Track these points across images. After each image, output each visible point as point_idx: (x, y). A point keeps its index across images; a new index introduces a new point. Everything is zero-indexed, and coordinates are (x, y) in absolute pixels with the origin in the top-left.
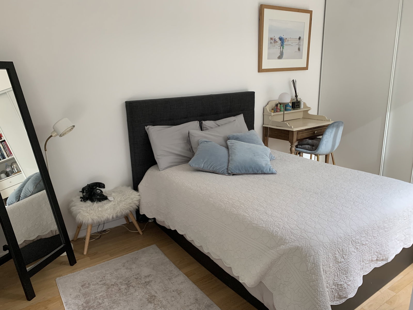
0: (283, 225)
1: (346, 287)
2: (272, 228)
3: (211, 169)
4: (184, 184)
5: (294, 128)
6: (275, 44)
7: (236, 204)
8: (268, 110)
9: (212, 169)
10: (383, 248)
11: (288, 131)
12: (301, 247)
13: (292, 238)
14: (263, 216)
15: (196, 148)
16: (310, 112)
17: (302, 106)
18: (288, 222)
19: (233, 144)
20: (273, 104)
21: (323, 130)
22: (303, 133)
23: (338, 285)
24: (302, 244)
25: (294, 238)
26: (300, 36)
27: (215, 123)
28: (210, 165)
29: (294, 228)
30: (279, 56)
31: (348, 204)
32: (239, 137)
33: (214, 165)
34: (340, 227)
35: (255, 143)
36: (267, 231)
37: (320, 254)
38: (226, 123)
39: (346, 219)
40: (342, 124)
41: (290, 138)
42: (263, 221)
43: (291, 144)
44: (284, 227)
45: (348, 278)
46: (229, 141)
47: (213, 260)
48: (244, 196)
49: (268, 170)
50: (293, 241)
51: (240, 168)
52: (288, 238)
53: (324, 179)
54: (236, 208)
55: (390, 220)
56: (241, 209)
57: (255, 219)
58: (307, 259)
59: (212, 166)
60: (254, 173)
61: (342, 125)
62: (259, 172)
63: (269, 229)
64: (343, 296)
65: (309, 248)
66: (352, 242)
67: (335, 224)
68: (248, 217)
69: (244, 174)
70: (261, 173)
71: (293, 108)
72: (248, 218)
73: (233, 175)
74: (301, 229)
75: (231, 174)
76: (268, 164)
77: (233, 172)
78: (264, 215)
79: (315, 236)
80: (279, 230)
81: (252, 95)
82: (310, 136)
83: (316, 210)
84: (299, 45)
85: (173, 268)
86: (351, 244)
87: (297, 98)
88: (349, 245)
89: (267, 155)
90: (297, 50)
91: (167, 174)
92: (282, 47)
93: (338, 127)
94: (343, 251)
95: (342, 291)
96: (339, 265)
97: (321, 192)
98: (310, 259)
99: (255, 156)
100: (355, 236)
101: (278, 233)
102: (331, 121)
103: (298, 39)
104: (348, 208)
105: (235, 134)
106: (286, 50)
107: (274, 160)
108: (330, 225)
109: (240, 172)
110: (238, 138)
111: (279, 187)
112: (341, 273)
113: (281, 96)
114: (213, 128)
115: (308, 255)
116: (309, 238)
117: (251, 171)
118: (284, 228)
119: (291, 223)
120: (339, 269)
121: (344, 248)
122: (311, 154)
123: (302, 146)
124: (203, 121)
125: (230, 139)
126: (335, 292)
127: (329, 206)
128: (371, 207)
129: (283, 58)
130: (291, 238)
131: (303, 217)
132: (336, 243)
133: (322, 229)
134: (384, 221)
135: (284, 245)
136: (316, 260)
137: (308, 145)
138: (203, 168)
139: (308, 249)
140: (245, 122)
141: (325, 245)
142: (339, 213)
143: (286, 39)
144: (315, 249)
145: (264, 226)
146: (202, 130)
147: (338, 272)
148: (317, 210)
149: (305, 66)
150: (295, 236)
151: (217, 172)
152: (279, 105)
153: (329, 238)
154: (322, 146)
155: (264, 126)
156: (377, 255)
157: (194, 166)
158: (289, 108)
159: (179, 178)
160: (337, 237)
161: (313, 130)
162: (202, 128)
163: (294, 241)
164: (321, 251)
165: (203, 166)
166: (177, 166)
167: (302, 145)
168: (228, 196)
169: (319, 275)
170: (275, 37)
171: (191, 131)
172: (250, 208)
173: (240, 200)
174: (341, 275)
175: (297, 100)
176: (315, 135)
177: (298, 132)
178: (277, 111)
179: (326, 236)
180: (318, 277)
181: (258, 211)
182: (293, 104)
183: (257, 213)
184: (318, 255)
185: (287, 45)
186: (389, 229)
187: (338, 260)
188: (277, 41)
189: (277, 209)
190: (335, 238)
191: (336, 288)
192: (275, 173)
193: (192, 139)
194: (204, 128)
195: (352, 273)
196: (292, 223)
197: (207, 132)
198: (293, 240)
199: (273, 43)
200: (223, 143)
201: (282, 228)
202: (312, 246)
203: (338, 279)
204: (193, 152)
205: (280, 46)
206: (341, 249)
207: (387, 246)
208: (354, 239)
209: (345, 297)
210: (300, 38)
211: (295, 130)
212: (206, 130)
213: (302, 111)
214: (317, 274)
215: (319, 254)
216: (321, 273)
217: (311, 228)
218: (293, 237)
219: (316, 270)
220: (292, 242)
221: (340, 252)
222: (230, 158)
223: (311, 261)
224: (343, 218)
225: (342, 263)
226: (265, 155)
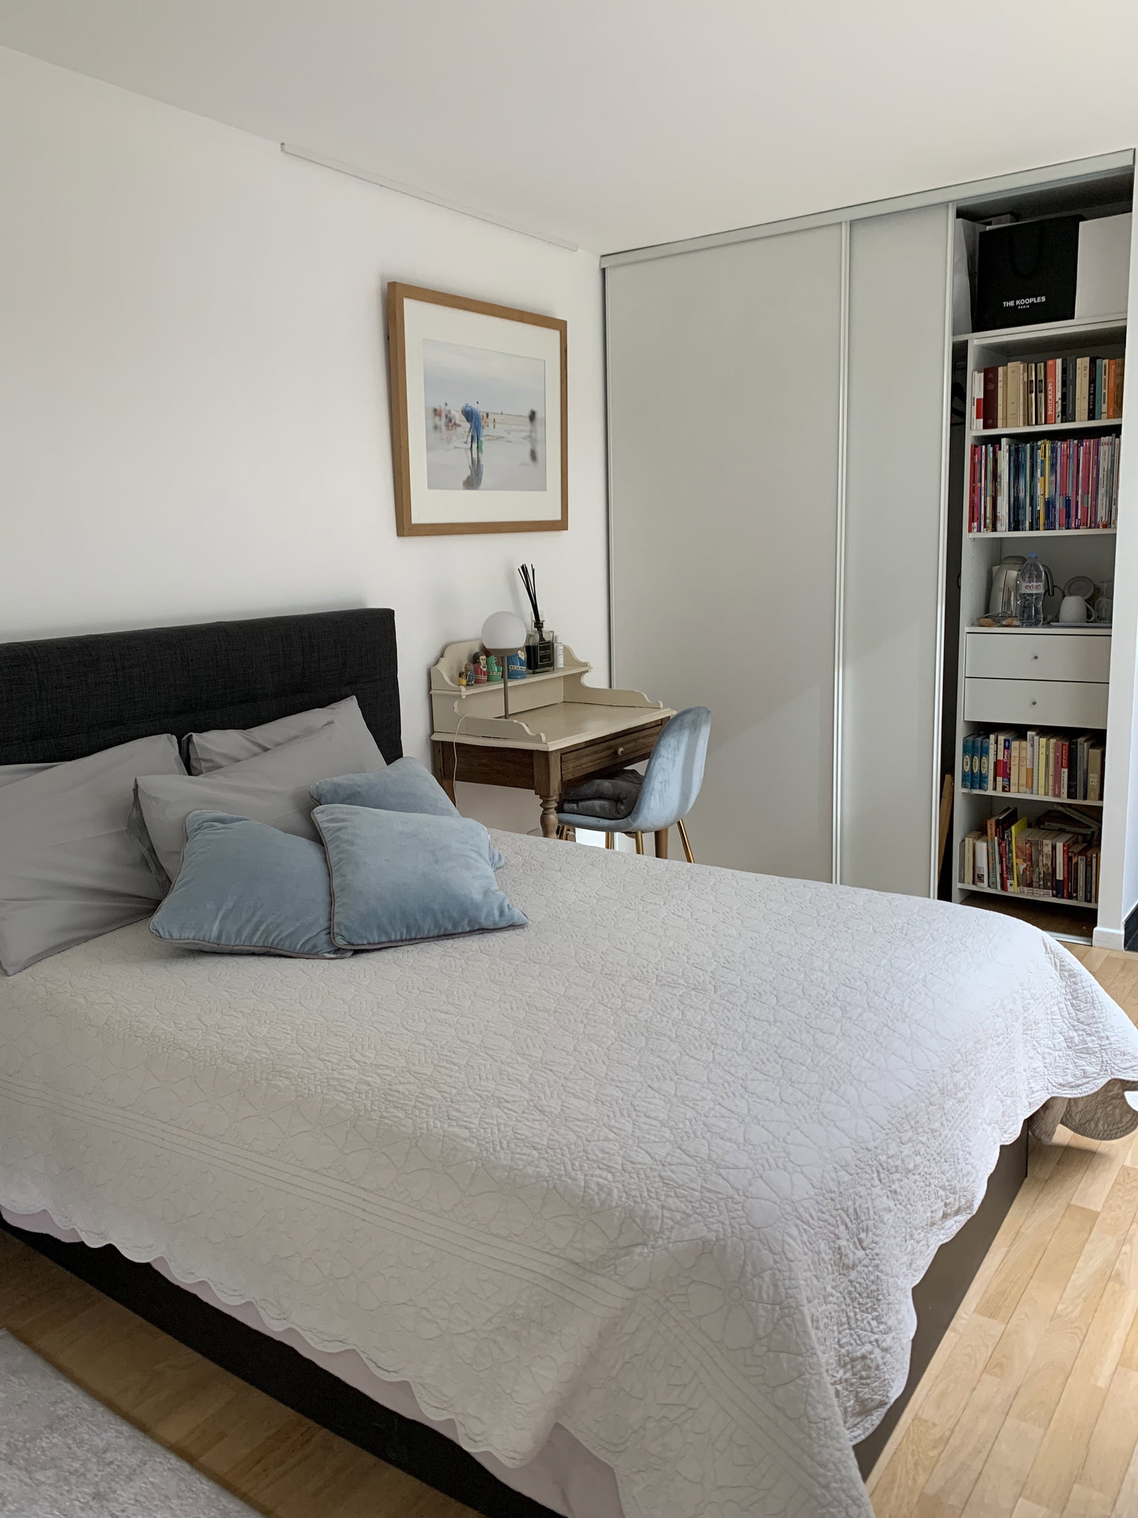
0: (621, 1153)
1: (880, 1361)
2: (580, 1176)
3: (255, 940)
4: (141, 1026)
5: (549, 739)
6: (452, 432)
7: (400, 1088)
8: (447, 679)
9: (260, 937)
10: (959, 1167)
11: (529, 753)
12: (718, 1239)
13: (673, 1208)
14: (527, 1123)
15: (179, 853)
16: (587, 681)
17: (560, 661)
18: (637, 1134)
19: (343, 820)
20: (460, 656)
21: (641, 741)
22: (581, 757)
23: (853, 1360)
24: (720, 1225)
25: (683, 1206)
26: (535, 409)
27: (247, 739)
28: (249, 920)
29: (669, 1159)
30: (468, 478)
31: (825, 1018)
32: (359, 789)
33: (270, 919)
34: (832, 1121)
35: (423, 810)
36: (561, 1191)
37: (793, 1254)
38: (296, 737)
39: (841, 1082)
40: (707, 716)
41: (536, 778)
42: (535, 1149)
43: (542, 801)
44: (631, 1162)
45: (883, 1320)
46: (322, 812)
47: (314, 1360)
48: (427, 1042)
49: (497, 913)
50: (679, 1218)
51: (384, 919)
52: (655, 1208)
53: (704, 927)
54: (407, 1105)
55: (966, 1056)
56: (431, 1109)
57: (500, 1142)
58: (749, 1287)
59: (259, 923)
60: (442, 932)
61: (706, 721)
62: (463, 928)
63: (569, 1181)
64: (872, 1400)
65: (752, 1238)
66: (878, 1172)
67: (814, 1113)
68: (465, 1140)
69: (400, 944)
70: (470, 932)
71: (529, 667)
72: (469, 1144)
73: (357, 952)
74: (698, 1159)
75: (347, 950)
76: (493, 889)
77: (356, 940)
78: (534, 1120)
79: (759, 1180)
80: (610, 1177)
81: (384, 619)
82: (602, 766)
83: (726, 1064)
84: (532, 439)
85: (112, 1433)
86: (877, 1182)
87: (541, 631)
88: (873, 1189)
89: (480, 855)
90: (527, 457)
91: (49, 985)
92: (475, 446)
93: (695, 730)
94: (857, 1217)
95: (868, 1381)
96: (851, 1277)
97: (713, 983)
98: (761, 1287)
99: (436, 862)
100: (885, 1148)
101: (610, 1194)
102: (665, 707)
103: (527, 420)
104: (831, 1034)
105: (341, 780)
106: (492, 456)
107: (501, 868)
108: (797, 1121)
109: (384, 939)
110: (359, 793)
111: (554, 982)
112: (857, 1310)
113: (492, 623)
114: (239, 761)
115: (749, 1268)
116: (741, 1192)
117: (428, 927)
118: (629, 1167)
119: (652, 1138)
120: (850, 1293)
121: (860, 1206)
122: (609, 831)
123: (580, 804)
124: (193, 734)
125: (323, 800)
126: (846, 1393)
127: (765, 1037)
128: (904, 1021)
129: (482, 485)
130: (670, 1210)
131: (687, 1103)
132: (834, 1192)
133: (776, 1142)
134: (954, 1066)
135: (645, 1244)
136: (784, 1285)
137: (600, 798)
138: (219, 937)
139: (748, 1245)
140: (369, 726)
141: (801, 1210)
142: (809, 1061)
143: (487, 417)
144: (770, 1240)
145: (545, 1171)
146: (193, 771)
147: (848, 1310)
148: (729, 1063)
149: (559, 517)
150: (685, 1197)
151: (286, 947)
152: (485, 657)
153: (810, 1179)
154: (650, 799)
155: (436, 737)
156: (944, 1198)
157: (176, 935)
158: (517, 667)
159: (112, 1001)
160: (836, 1165)
161: (612, 743)
162: (193, 763)
163: (683, 1219)
164: (795, 1240)
165: (220, 933)
166: (91, 942)
167: (576, 801)
168: (358, 1057)
169: (804, 1350)
170: (448, 408)
171: (146, 782)
172: (467, 1098)
173: (414, 1064)
174: (858, 1316)
175: (542, 638)
176: (618, 760)
177: (564, 752)
178: (478, 682)
179: (798, 1169)
180: (800, 1359)
181: (505, 1104)
182: (529, 650)
183: (501, 1113)
184: (786, 1261)
185: (490, 437)
186: (967, 1090)
187: (846, 1261)
188: (457, 422)
189: (578, 1082)
190: (828, 1173)
191: (848, 1375)
192: (520, 922)
193: (152, 817)
194: (202, 763)
195: (891, 1298)
196: (655, 1135)
197: (217, 778)
198: (678, 1216)
199: (444, 428)
200: (296, 820)
201: (623, 1165)
202: (760, 1228)
203: (851, 1335)
204: (161, 869)
205: (470, 439)
206: (851, 1210)
207: (968, 1156)
208: (883, 1158)
209: (881, 1401)
210: (532, 416)
211: (553, 746)
212: (210, 770)
213: (559, 678)
214: (797, 1345)
215: (790, 1255)
216: (810, 1338)
217: (736, 1147)
218: (676, 1200)
219: (791, 1330)
220: (676, 1226)
221: (849, 1225)
222: (336, 881)
223: (765, 1296)
224: (832, 1083)
225: (860, 1268)
226: (474, 855)
